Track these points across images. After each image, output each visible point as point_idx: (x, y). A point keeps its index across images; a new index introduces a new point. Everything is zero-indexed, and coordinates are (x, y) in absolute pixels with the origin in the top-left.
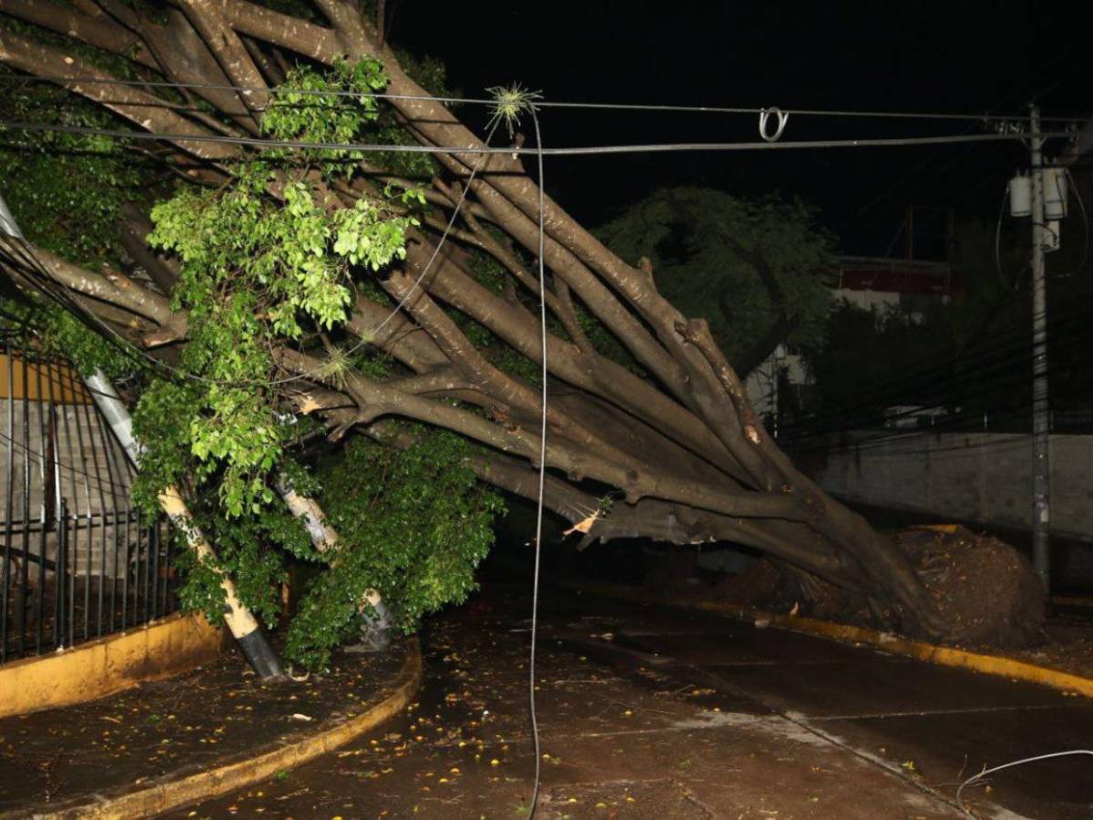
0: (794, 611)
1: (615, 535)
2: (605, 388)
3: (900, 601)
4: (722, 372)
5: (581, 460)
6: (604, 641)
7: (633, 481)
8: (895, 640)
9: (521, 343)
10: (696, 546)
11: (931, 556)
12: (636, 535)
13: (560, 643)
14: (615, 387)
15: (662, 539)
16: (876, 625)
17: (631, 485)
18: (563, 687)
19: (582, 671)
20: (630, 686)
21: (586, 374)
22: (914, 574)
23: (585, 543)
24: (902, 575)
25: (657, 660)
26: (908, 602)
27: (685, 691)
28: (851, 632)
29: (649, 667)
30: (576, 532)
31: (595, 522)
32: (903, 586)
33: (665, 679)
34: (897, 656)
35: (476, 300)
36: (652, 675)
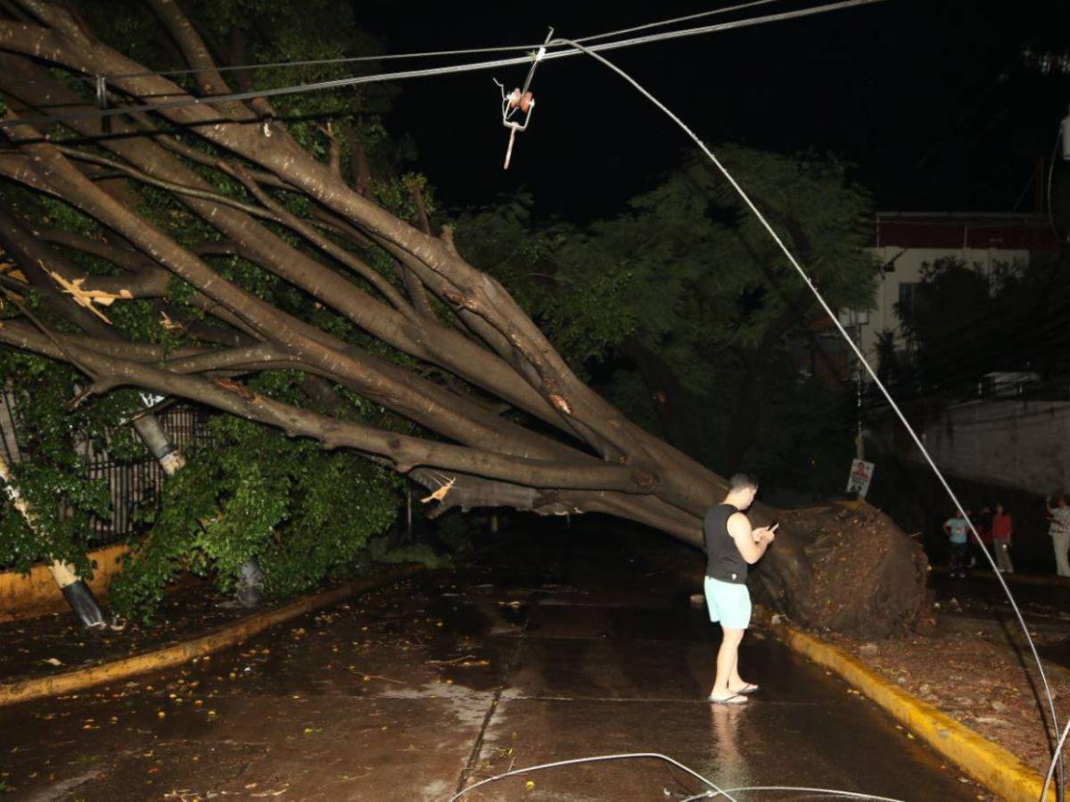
1: (476, 504)
2: (438, 357)
4: (513, 340)
7: (396, 450)
10: (564, 517)
11: (826, 534)
12: (497, 504)
14: (448, 356)
15: (524, 510)
17: (397, 454)
22: (802, 553)
23: (438, 512)
27: (457, 662)
28: (760, 611)
30: (433, 499)
31: (450, 491)
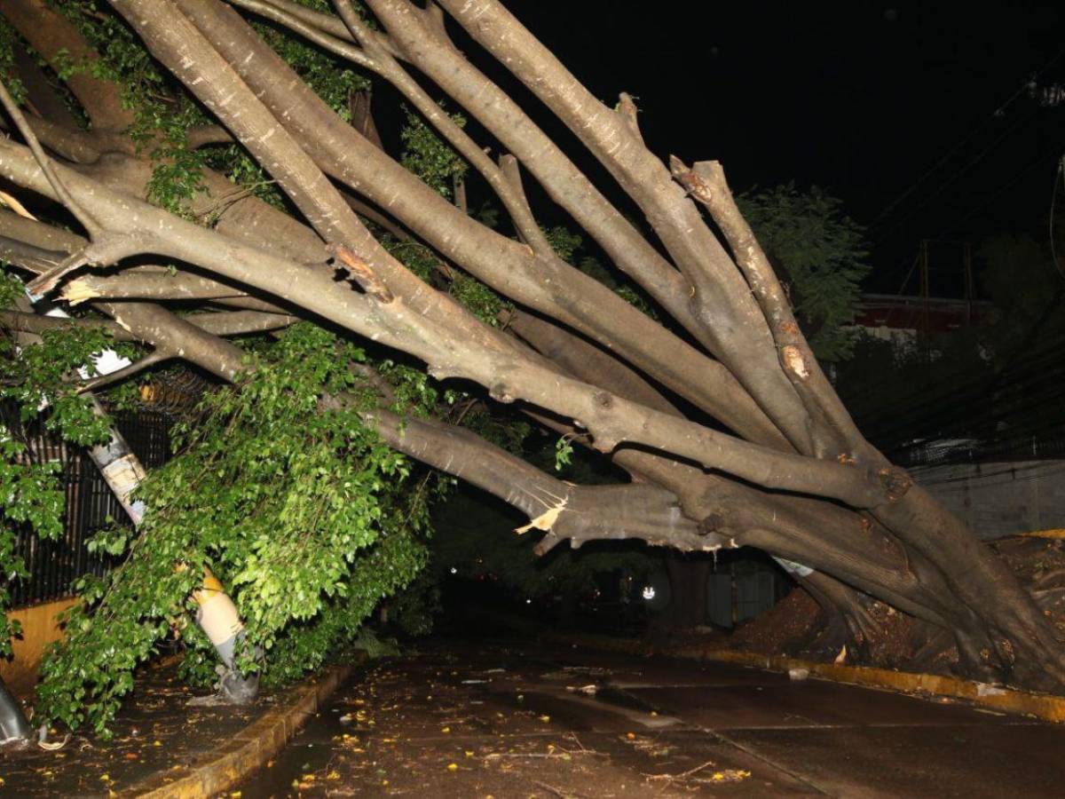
0: (840, 658)
1: (593, 536)
2: (571, 308)
3: (1005, 634)
4: (747, 257)
5: (511, 367)
6: (586, 695)
7: (604, 411)
8: (1003, 692)
9: (446, 239)
10: (711, 552)
11: (1046, 571)
12: (623, 536)
13: (520, 697)
14: (586, 307)
15: (661, 543)
16: (967, 671)
17: (603, 419)
18: (495, 766)
19: (534, 739)
20: (608, 763)
21: (542, 286)
22: (1027, 595)
23: (547, 545)
24: (1009, 597)
25: (655, 722)
26: (1020, 634)
27: (699, 774)
28: (930, 683)
29: (643, 732)
30: (534, 530)
31: (562, 514)
32: (1012, 613)
33: (665, 752)
34: (1011, 716)
35: (376, 173)
36: (644, 744)
